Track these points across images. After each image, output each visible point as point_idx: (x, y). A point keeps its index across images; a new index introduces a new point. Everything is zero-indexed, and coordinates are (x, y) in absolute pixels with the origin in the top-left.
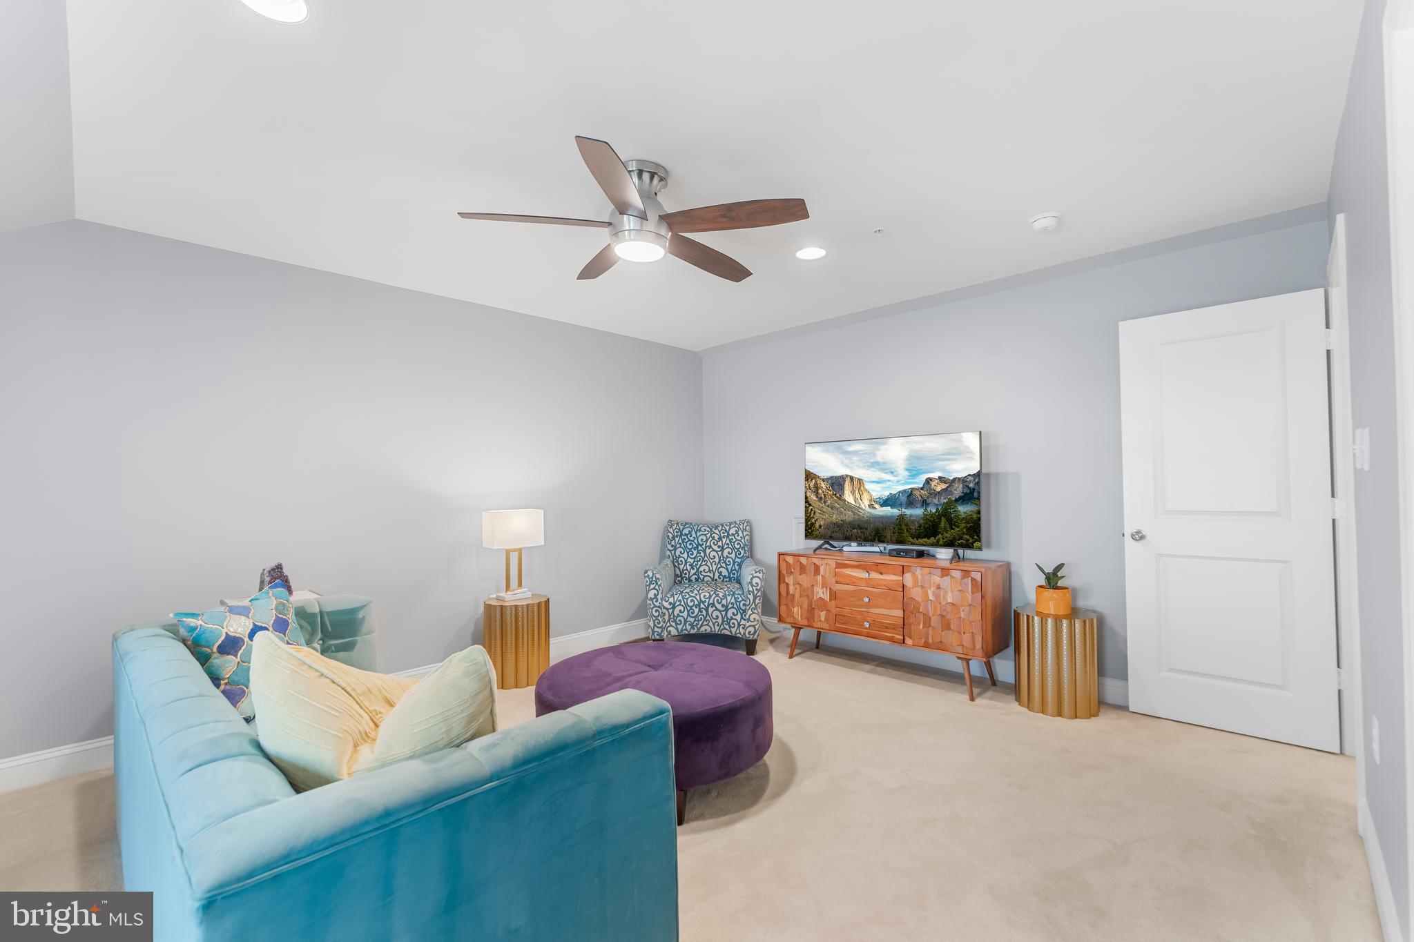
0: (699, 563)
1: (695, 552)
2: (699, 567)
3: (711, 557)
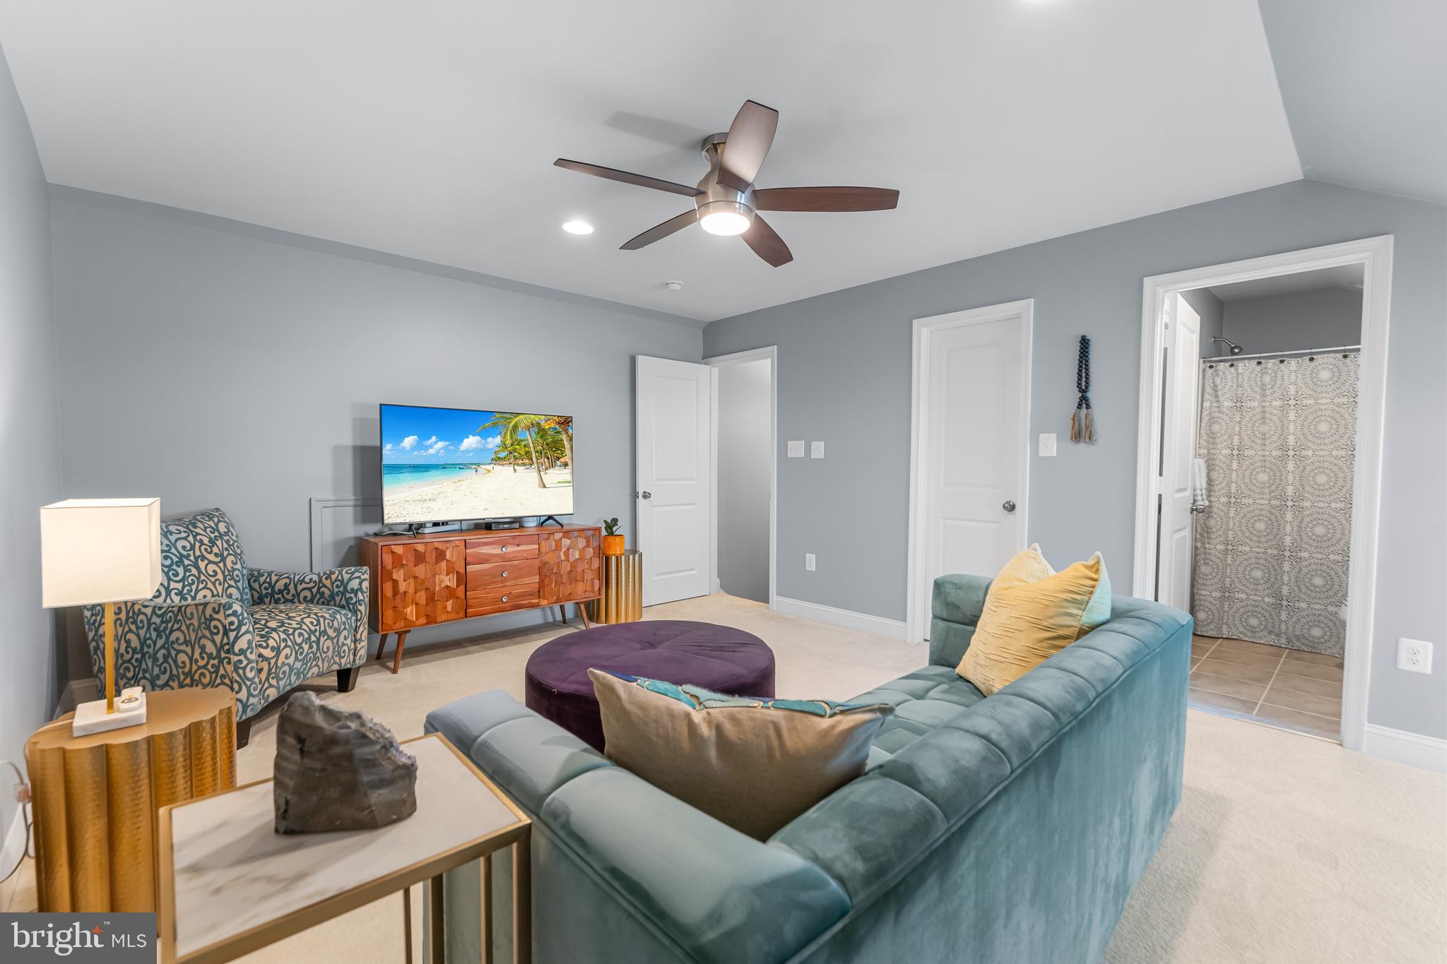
0: (194, 587)
2: (196, 594)
3: (212, 574)
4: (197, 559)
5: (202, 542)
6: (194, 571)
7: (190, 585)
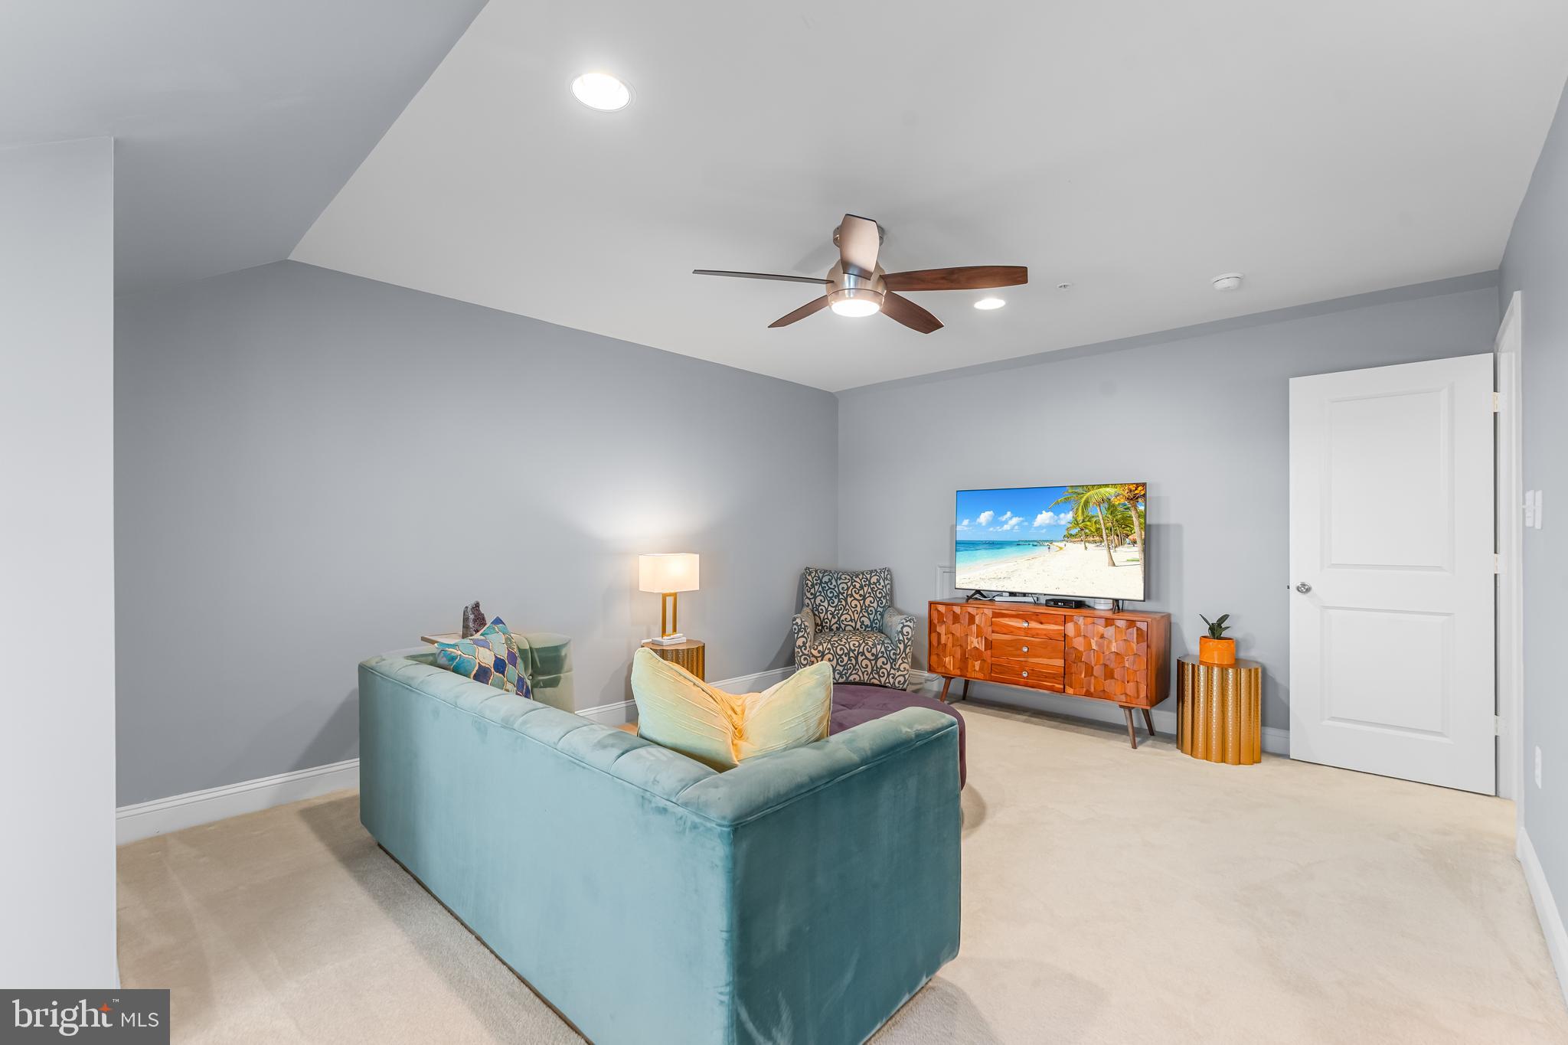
0: (841, 612)
1: (836, 601)
2: (841, 616)
3: (853, 606)
4: (847, 595)
5: (855, 587)
6: (844, 603)
7: (839, 610)
